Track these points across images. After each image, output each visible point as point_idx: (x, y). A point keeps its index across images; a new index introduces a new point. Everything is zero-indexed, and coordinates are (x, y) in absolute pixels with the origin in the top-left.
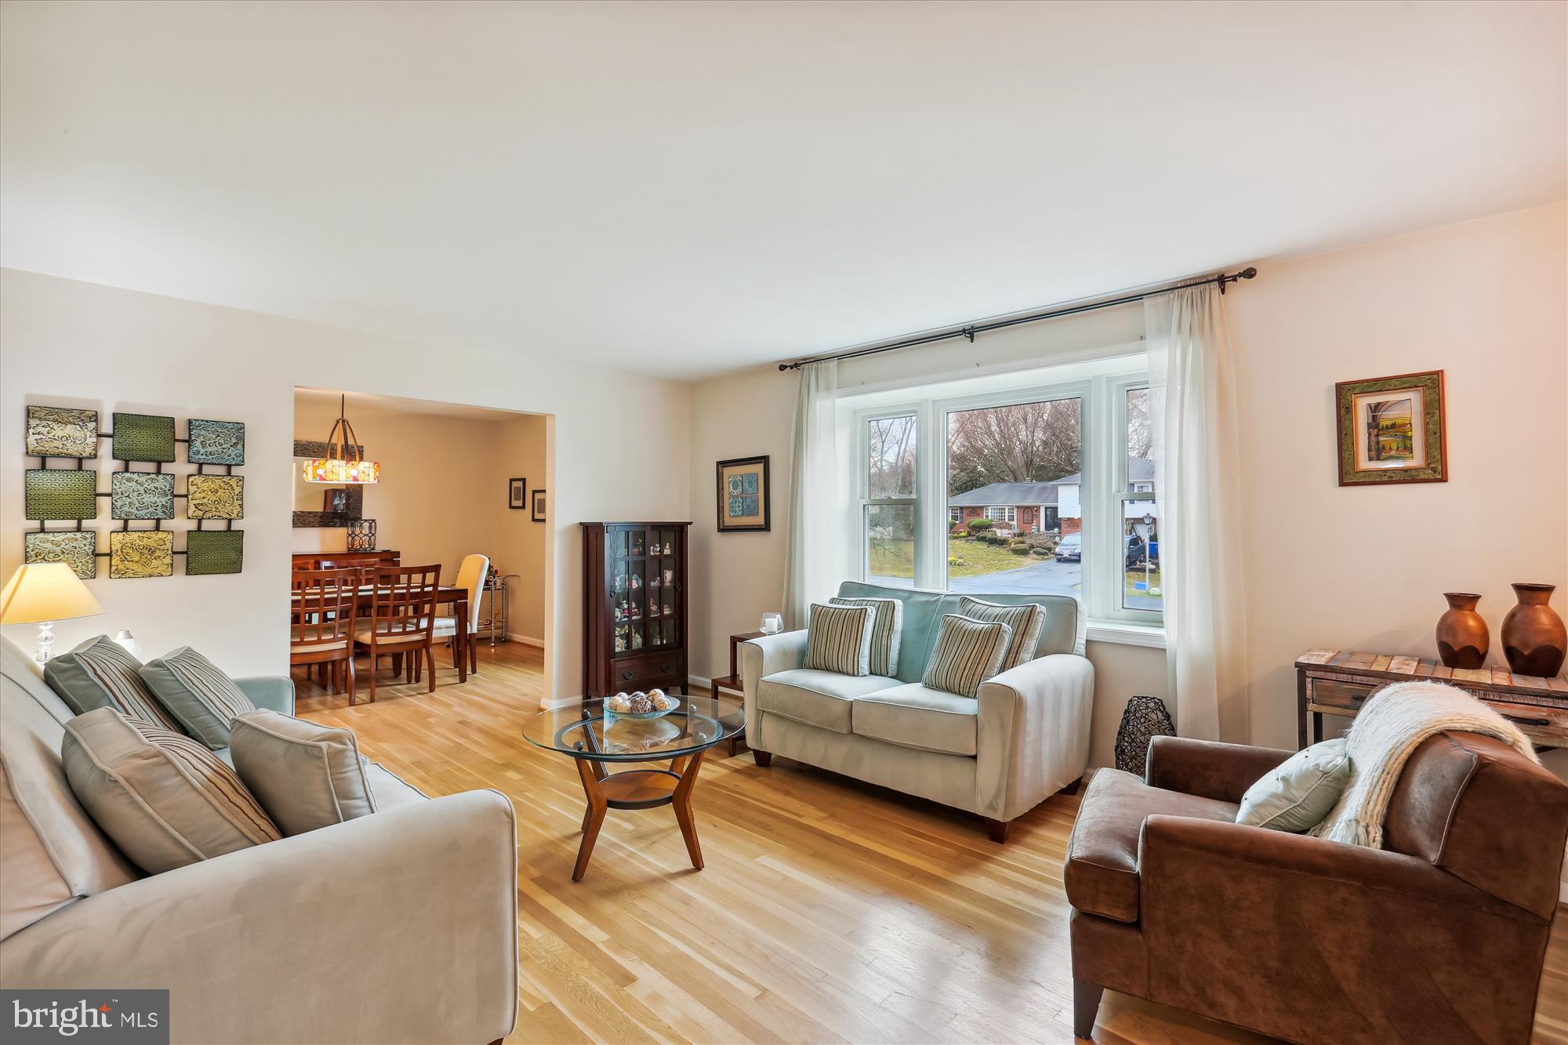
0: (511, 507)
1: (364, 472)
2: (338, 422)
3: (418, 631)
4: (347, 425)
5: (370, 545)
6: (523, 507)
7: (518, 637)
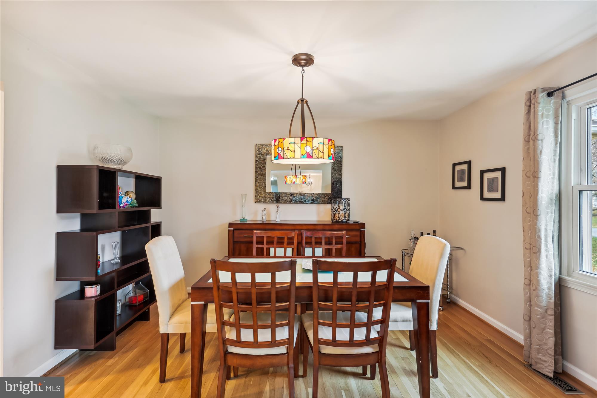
0: (454, 188)
1: (317, 149)
2: (298, 102)
3: (368, 342)
4: (305, 105)
5: (345, 218)
6: (469, 187)
7: (463, 303)
